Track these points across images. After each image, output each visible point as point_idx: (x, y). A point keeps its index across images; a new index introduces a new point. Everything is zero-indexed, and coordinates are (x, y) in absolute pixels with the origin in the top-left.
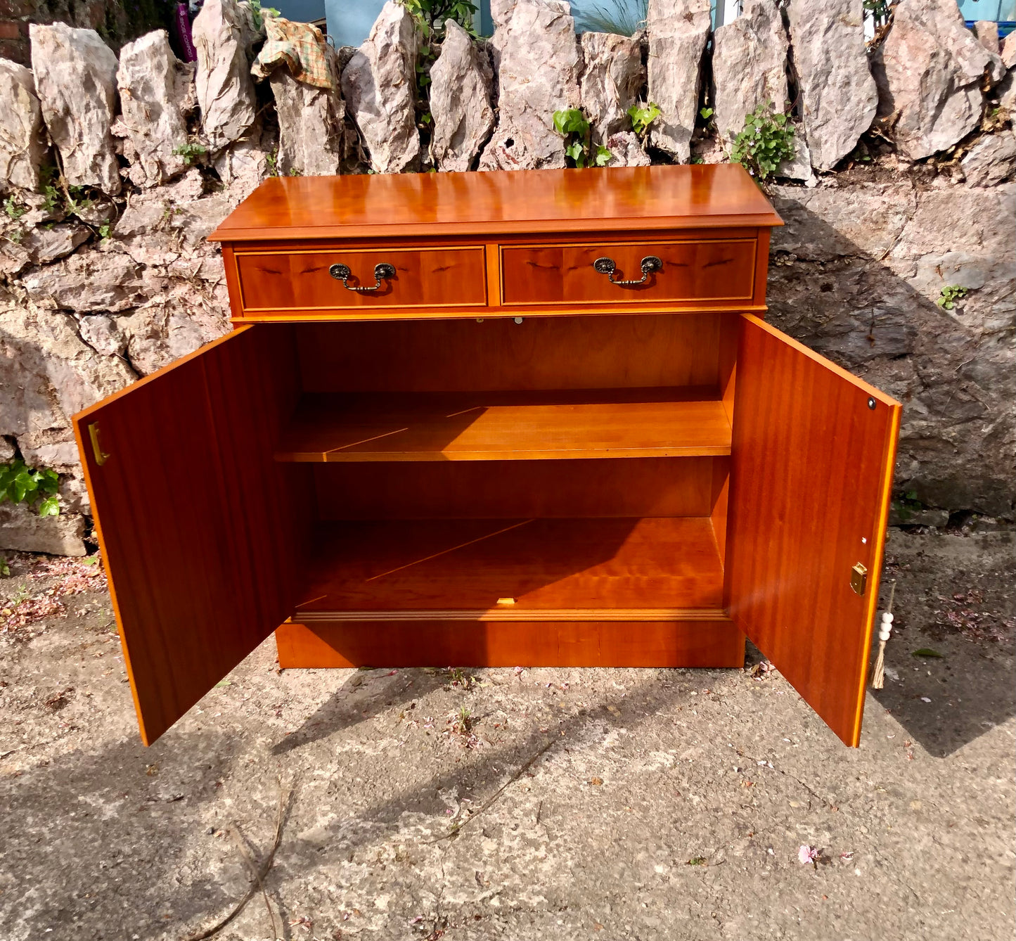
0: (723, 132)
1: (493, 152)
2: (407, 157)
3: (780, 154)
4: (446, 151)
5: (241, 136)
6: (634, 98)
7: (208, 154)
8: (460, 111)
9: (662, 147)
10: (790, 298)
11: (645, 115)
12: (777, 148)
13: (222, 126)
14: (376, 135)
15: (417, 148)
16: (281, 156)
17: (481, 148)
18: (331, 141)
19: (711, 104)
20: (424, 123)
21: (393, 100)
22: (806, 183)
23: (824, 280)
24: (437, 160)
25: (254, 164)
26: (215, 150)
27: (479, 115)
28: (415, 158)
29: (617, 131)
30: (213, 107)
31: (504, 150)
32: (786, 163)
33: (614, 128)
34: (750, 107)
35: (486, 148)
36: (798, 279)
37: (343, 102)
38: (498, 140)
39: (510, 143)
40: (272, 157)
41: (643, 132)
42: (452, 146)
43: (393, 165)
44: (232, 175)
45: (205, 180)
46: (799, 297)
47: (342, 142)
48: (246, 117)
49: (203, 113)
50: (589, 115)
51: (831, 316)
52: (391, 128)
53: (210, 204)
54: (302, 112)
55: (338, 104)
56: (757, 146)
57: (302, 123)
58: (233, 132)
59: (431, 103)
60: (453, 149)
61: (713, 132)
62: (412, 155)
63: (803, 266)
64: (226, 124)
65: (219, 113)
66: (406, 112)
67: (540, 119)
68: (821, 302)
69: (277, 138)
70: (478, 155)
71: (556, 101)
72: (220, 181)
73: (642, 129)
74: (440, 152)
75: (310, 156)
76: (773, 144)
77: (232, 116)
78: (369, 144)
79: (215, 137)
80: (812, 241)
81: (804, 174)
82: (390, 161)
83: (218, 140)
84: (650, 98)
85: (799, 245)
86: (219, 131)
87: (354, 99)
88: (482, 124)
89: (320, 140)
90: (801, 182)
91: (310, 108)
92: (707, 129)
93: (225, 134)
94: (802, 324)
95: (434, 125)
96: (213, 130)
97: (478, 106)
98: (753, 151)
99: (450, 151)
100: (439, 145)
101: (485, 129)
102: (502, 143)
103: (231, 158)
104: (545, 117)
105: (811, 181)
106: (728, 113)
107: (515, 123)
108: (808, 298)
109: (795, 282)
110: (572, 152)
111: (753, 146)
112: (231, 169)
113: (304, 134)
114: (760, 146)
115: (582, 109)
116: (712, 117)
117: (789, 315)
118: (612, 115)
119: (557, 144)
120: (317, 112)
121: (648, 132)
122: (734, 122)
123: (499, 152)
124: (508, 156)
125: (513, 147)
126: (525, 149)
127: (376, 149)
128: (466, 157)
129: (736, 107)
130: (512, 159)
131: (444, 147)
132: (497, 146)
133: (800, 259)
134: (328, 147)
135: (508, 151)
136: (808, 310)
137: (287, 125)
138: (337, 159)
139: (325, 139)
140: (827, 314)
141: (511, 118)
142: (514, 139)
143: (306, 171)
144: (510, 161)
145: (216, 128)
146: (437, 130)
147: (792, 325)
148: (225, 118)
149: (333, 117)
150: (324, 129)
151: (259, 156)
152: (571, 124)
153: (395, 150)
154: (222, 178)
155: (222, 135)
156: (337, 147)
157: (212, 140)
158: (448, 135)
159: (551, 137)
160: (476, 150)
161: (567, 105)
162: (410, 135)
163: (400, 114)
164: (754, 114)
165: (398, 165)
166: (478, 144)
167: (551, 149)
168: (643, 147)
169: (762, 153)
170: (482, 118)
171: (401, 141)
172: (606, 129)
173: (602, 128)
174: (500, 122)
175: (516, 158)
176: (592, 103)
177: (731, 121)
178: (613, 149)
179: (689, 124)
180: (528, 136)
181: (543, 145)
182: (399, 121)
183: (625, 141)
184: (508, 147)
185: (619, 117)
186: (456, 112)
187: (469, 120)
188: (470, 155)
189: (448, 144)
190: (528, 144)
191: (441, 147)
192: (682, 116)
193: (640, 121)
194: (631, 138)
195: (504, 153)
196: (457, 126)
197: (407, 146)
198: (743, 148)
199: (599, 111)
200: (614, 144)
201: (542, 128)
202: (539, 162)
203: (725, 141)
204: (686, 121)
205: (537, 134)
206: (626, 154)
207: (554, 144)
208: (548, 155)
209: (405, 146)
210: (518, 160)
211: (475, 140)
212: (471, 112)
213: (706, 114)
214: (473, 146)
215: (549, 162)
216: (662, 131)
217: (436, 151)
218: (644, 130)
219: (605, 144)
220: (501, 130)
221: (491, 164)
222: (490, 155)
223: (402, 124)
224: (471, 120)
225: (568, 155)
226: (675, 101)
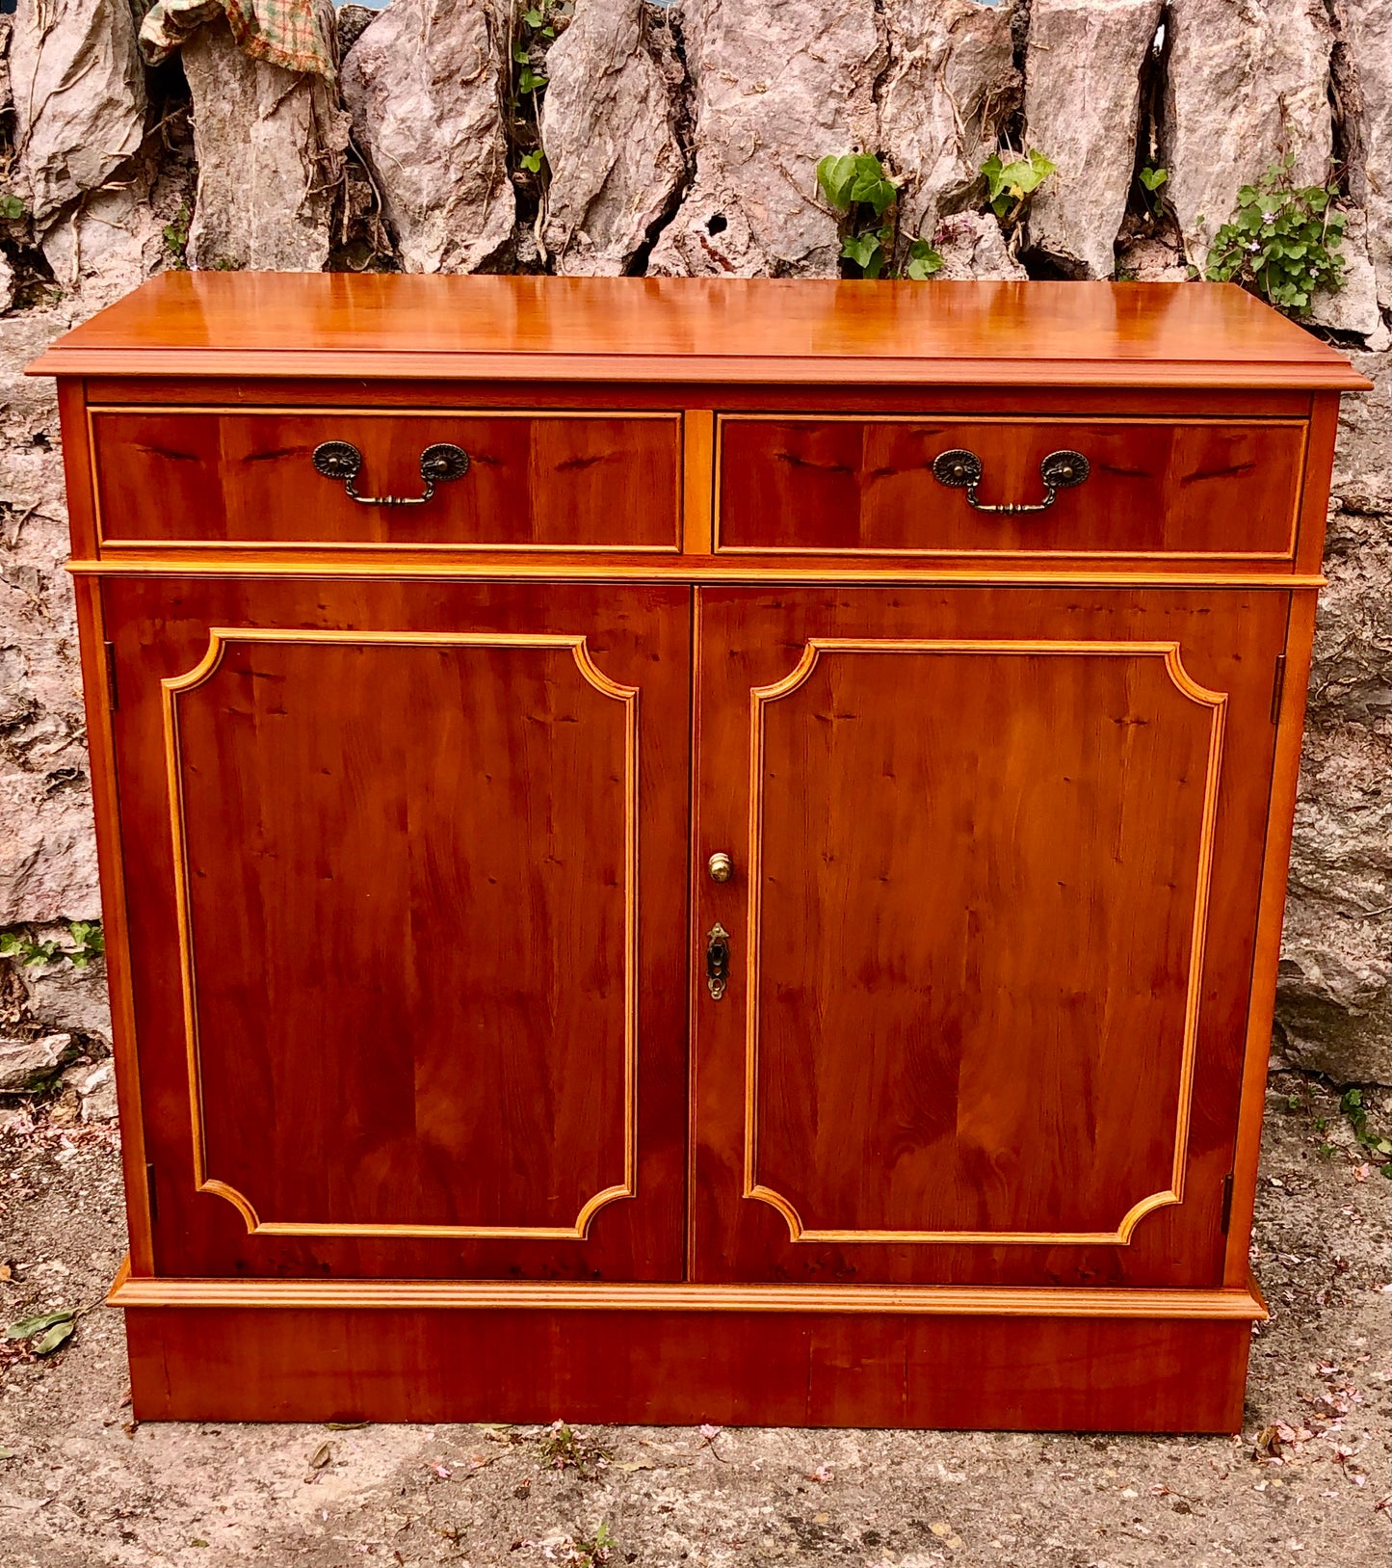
0: (1189, 221)
1: (679, 243)
2: (484, 246)
3: (1313, 273)
4: (574, 238)
5: (108, 180)
6: (994, 140)
7: (29, 221)
8: (610, 147)
9: (1052, 250)
10: (1324, 595)
11: (1018, 176)
12: (1306, 260)
13: (66, 154)
14: (418, 191)
15: (508, 226)
16: (196, 229)
17: (654, 231)
18: (313, 199)
19: (1162, 160)
20: (526, 170)
21: (461, 114)
22: (1367, 341)
24: (551, 255)
25: (135, 246)
26: (48, 208)
27: (649, 160)
28: (505, 247)
29: (955, 211)
30: (48, 112)
31: (703, 240)
32: (1325, 295)
33: (950, 204)
34: (1248, 170)
35: (663, 234)
36: (1342, 552)
37: (344, 114)
38: (692, 220)
39: (717, 224)
40: (177, 231)
41: (1013, 215)
42: (585, 226)
43: (451, 261)
44: (80, 269)
45: (17, 277)
46: (1343, 593)
47: (338, 207)
48: (125, 137)
49: (24, 126)
50: (896, 170)
52: (453, 176)
53: (25, 331)
54: (252, 133)
55: (332, 118)
56: (1267, 250)
57: (251, 157)
58: (90, 168)
59: (544, 128)
60: (588, 232)
61: (1168, 221)
62: (496, 241)
63: (1356, 524)
64: (73, 150)
65: (60, 124)
66: (488, 141)
67: (785, 174)
69: (189, 191)
70: (646, 249)
71: (821, 135)
72: (52, 281)
73: (1010, 210)
74: (558, 236)
75: (264, 229)
76: (1298, 253)
77: (89, 132)
78: (396, 213)
79: (47, 180)
80: (1377, 469)
81: (1362, 322)
82: (447, 252)
83: (53, 186)
84: (1029, 140)
85: (1348, 477)
86: (59, 165)
87: (370, 113)
88: (657, 180)
89: (288, 196)
90: (1356, 339)
91: (270, 123)
92: (1153, 214)
93: (73, 172)
94: (1349, 653)
95: (550, 177)
96: (43, 163)
97: (650, 140)
98: (1257, 264)
99: (583, 237)
100: (557, 222)
101: (663, 191)
102: (700, 224)
103: (79, 229)
104: (798, 169)
105: (1378, 337)
106: (1201, 179)
107: (732, 181)
108: (1363, 597)
109: (1335, 559)
110: (855, 251)
111: (1257, 253)
112: (79, 253)
113: (252, 184)
114: (1271, 253)
115: (881, 156)
116: (1164, 187)
117: (1320, 634)
118: (946, 173)
119: (825, 232)
120: (285, 133)
121: (1024, 217)
122: (1213, 201)
123: (693, 243)
124: (713, 253)
125: (725, 234)
126: (752, 237)
127: (415, 223)
128: (617, 250)
129: (1216, 168)
130: (723, 260)
131: (570, 225)
132: (688, 231)
133: (1349, 510)
134: (307, 212)
135: (713, 241)
136: (1363, 623)
137: (214, 160)
138: (326, 242)
139: (301, 194)
141: (722, 168)
142: (728, 216)
143: (253, 266)
144: (717, 265)
145: (52, 158)
146: (556, 188)
148: (73, 136)
149: (320, 145)
150: (301, 172)
151: (150, 229)
152: (858, 185)
153: (459, 227)
154: (59, 277)
155: (63, 175)
156: (325, 217)
157: (40, 188)
158: (580, 201)
160: (642, 235)
161: (849, 145)
162: (492, 195)
163: (473, 145)
164: (1257, 185)
165: (464, 261)
166: (646, 223)
167: (809, 241)
168: (1012, 247)
169: (1278, 269)
170: (657, 166)
171: (473, 208)
172: (933, 203)
173: (924, 200)
174: (697, 178)
175: (729, 257)
176: (904, 143)
177: (1206, 197)
178: (946, 249)
179: (1115, 201)
180: (758, 211)
181: (792, 233)
182: (471, 162)
183: (972, 231)
184: (712, 234)
185: (963, 177)
186: (601, 150)
187: (628, 171)
188: (627, 247)
189: (580, 220)
190: (758, 228)
191: (564, 227)
192: (1100, 183)
193: (1007, 189)
194: (987, 226)
195: (705, 246)
196: (601, 182)
197: (486, 219)
198: (1233, 256)
199: (918, 161)
200: (949, 237)
201: (790, 194)
202: (781, 270)
203: (1192, 243)
204: (1109, 195)
205: (780, 208)
206: (973, 260)
207: (816, 230)
208: (801, 255)
209: (480, 220)
210: (734, 263)
211: (639, 215)
212: (633, 151)
213: (1153, 180)
214: (634, 227)
215: (803, 269)
216: (1054, 214)
217: (550, 234)
218: (1016, 211)
219: (927, 235)
220: (697, 197)
221: (673, 270)
222: (675, 252)
223: (479, 170)
224: (633, 169)
225: (846, 255)
226: (1084, 149)
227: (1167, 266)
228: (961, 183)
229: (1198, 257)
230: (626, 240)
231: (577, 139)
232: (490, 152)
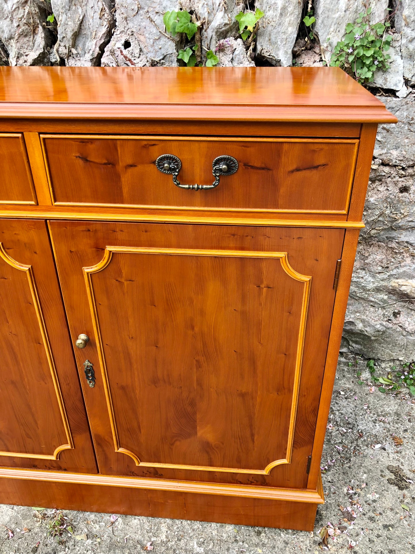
0: (324, 41)
1: (112, 53)
2: (34, 55)
3: (376, 63)
6: (242, 5)
8: (80, 10)
9: (266, 55)
10: (372, 197)
12: (373, 57)
15: (42, 46)
17: (102, 48)
19: (314, 12)
22: (397, 94)
23: (402, 182)
24: (62, 59)
27: (97, 16)
28: (42, 54)
29: (225, 37)
31: (121, 52)
32: (381, 73)
33: (223, 34)
34: (350, 16)
35: (106, 49)
36: (380, 180)
38: (117, 43)
39: (127, 45)
41: (250, 39)
42: (74, 45)
43: (21, 61)
46: (380, 196)
50: (197, 18)
51: (406, 214)
52: (15, 24)
56: (356, 52)
60: (76, 49)
61: (315, 41)
62: (38, 53)
63: (387, 169)
66: (27, 8)
67: (153, 21)
68: (399, 201)
70: (100, 56)
71: (165, 2)
73: (249, 37)
74: (63, 51)
76: (369, 53)
80: (397, 148)
81: (396, 85)
82: (18, 58)
84: (257, 4)
85: (384, 151)
88: (101, 25)
90: (392, 93)
92: (309, 38)
94: (380, 219)
95: (57, 24)
97: (96, 7)
98: (351, 58)
99: (74, 51)
100: (62, 44)
101: (104, 30)
102: (120, 44)
104: (158, 19)
105: (403, 91)
106: (330, 21)
107: (131, 25)
108: (387, 198)
109: (377, 183)
110: (183, 55)
111: (351, 54)
114: (358, 54)
115: (191, 12)
116: (313, 25)
117: (370, 211)
118: (220, 19)
119: (170, 47)
121: (255, 40)
122: (335, 31)
123: (118, 53)
124: (126, 57)
125: (129, 49)
126: (141, 50)
128: (88, 56)
129: (337, 15)
130: (130, 60)
131: (68, 45)
132: (115, 48)
133: (384, 164)
135: (125, 52)
136: (387, 207)
140: (402, 211)
141: (126, 19)
142: (131, 41)
144: (128, 62)
146: (60, 29)
147: (372, 219)
152: (179, 25)
153: (22, 47)
158: (70, 35)
159: (163, 40)
160: (97, 50)
161: (178, 7)
162: (34, 32)
163: (21, 11)
164: (354, 23)
165: (25, 61)
166: (99, 45)
167: (164, 52)
168: (249, 54)
169: (360, 60)
170: (100, 18)
171: (27, 38)
172: (214, 34)
173: (210, 33)
174: (117, 24)
175: (132, 59)
176: (200, 5)
177: (332, 29)
178: (221, 54)
179: (293, 31)
180: (142, 38)
181: (156, 48)
182: (21, 18)
183: (231, 46)
184: (125, 48)
185: (227, 21)
186: (76, 11)
187: (89, 21)
188: (92, 55)
189: (71, 43)
190: (142, 46)
191: (65, 46)
192: (286, 24)
193: (246, 27)
194: (238, 44)
195: (122, 54)
196: (77, 26)
197: (34, 43)
198: (341, 56)
199: (207, 14)
200: (221, 49)
201: (154, 30)
202: (154, 64)
203: (325, 51)
204: (290, 29)
205: (151, 36)
206: (232, 59)
207: (166, 46)
208: (161, 57)
209: (31, 44)
210: (134, 61)
211: (95, 41)
212: (90, 13)
213: (308, 21)
214: (94, 46)
215: (163, 64)
216: (267, 39)
217: (60, 49)
218: (251, 37)
219: (213, 49)
220: (118, 32)
221: (111, 65)
222: (111, 57)
223: (25, 21)
224: (91, 20)
225: (179, 57)
226: (279, 8)
227: (315, 62)
228: (226, 24)
229: (328, 57)
230: (91, 52)
231: (65, 7)
232: (28, 13)
